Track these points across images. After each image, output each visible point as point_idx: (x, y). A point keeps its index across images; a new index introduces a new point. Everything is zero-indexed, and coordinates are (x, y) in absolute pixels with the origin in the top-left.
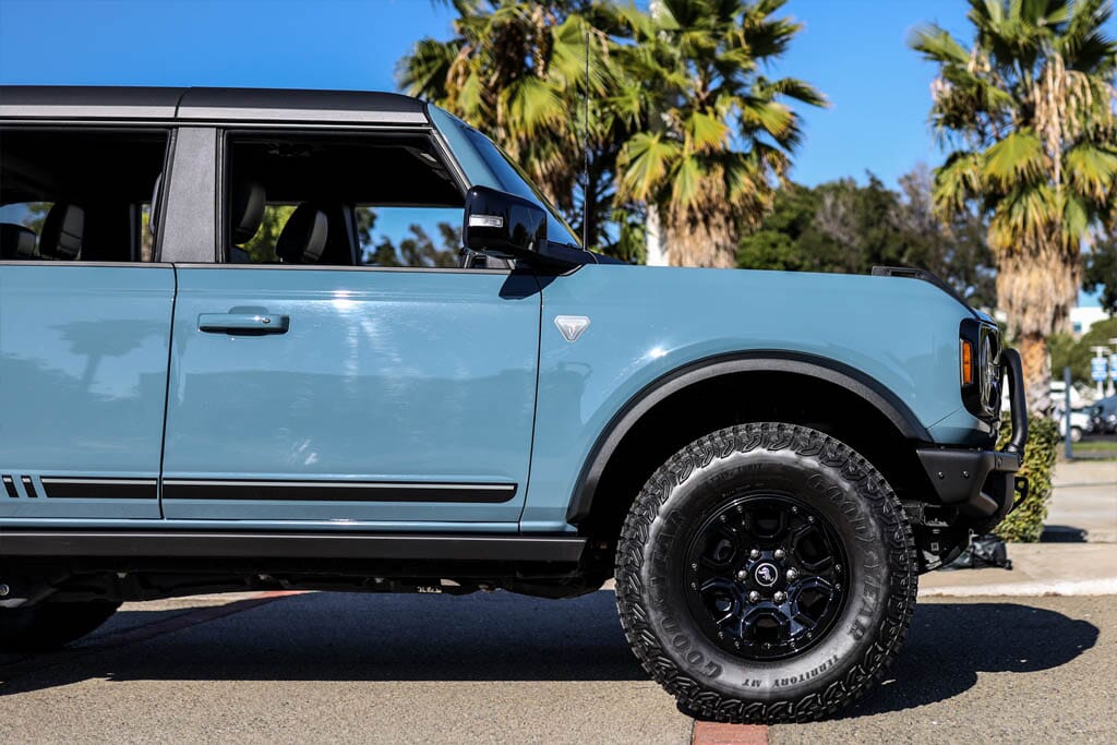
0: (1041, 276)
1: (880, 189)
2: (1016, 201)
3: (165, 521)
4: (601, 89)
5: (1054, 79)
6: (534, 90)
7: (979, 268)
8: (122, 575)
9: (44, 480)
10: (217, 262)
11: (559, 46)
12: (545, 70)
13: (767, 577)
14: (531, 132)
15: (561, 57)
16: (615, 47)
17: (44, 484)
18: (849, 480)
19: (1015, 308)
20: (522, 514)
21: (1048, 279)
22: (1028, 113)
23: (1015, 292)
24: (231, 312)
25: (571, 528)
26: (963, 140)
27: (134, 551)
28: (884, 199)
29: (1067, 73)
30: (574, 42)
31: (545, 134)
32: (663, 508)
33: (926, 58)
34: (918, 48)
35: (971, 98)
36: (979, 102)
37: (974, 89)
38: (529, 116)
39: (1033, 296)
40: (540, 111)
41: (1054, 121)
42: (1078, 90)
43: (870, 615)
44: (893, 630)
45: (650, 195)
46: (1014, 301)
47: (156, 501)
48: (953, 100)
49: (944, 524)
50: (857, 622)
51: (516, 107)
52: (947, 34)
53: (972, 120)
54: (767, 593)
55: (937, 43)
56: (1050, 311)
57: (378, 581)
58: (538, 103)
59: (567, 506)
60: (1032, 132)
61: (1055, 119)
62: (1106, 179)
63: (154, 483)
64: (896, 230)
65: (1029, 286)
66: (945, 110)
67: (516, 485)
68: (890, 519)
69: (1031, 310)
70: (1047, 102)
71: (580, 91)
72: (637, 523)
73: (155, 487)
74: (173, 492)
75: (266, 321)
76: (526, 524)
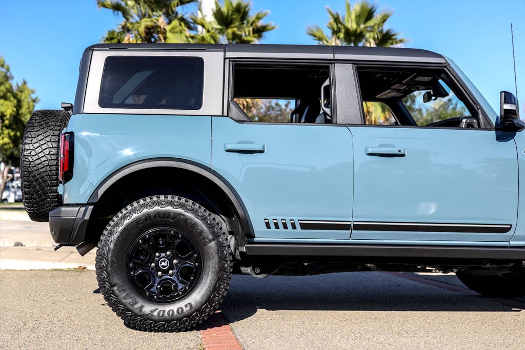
3: (350, 240)
8: (306, 264)
9: (300, 222)
11: (169, 34)
17: (300, 223)
20: (511, 238)
24: (379, 147)
30: (176, 33)
34: (311, 34)
47: (350, 231)
57: (419, 267)
63: (350, 223)
67: (511, 225)
73: (350, 225)
74: (357, 227)
75: (400, 151)
76: (513, 243)
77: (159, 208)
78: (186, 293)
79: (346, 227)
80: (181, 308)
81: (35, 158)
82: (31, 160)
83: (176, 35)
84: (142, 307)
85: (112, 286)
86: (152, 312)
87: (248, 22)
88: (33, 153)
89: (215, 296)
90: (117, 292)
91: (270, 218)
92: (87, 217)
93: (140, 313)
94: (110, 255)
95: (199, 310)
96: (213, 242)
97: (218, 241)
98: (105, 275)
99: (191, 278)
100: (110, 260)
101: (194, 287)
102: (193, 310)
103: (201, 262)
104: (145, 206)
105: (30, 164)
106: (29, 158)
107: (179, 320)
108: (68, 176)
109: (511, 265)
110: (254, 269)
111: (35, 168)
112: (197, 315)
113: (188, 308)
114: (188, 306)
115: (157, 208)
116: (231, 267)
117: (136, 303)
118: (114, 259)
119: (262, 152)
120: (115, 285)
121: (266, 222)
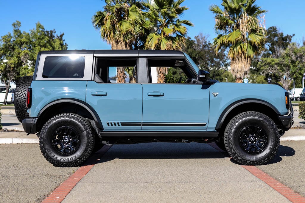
0: (241, 64)
1: (190, 40)
2: (235, 46)
3: (142, 130)
4: (141, 22)
5: (245, 18)
6: (125, 23)
7: (214, 59)
8: (129, 140)
9: (121, 123)
10: (148, 83)
11: (130, 13)
12: (128, 18)
13: (253, 139)
14: (125, 33)
15: (130, 15)
16: (143, 12)
18: (268, 122)
19: (235, 72)
20: (207, 128)
21: (243, 65)
22: (238, 26)
23: (235, 68)
24: (153, 92)
25: (216, 131)
26: (222, 32)
27: (137, 135)
28: (192, 42)
29: (248, 17)
30: (134, 12)
31: (128, 33)
32: (234, 127)
33: (214, 12)
34: (212, 10)
35: (225, 23)
36: (227, 24)
37: (226, 21)
38: (125, 29)
39: (239, 69)
40: (127, 28)
41: (245, 28)
42: (251, 20)
43: (272, 146)
44: (276, 149)
45: (155, 47)
46: (235, 71)
47: (141, 127)
48: (220, 23)
49: (280, 129)
50: (270, 147)
51: (122, 27)
52: (218, 7)
53: (225, 28)
54: (252, 142)
55: (216, 9)
56: (243, 72)
57: (176, 140)
58: (126, 26)
59: (215, 127)
60: (239, 31)
61: (245, 27)
62: (258, 41)
64: (195, 50)
65: (238, 67)
66: (218, 26)
67: (206, 123)
68: (275, 129)
69: (239, 72)
70: (243, 23)
71: (136, 23)
72: (230, 130)
73: (141, 124)
74: (144, 125)
75: (161, 94)
76: (208, 130)
77: (63, 118)
78: (74, 152)
79: (139, 125)
80: (72, 158)
81: (19, 98)
82: (18, 98)
83: (133, 13)
84: (57, 157)
85: (45, 149)
86: (61, 159)
87: (174, 5)
88: (19, 96)
89: (85, 153)
90: (47, 152)
91: (109, 122)
92: (35, 123)
93: (56, 160)
94: (44, 137)
95: (79, 158)
96: (85, 132)
97: (87, 131)
98: (42, 145)
99: (76, 146)
100: (44, 139)
101: (78, 149)
102: (77, 158)
103: (80, 139)
104: (58, 118)
105: (17, 100)
106: (17, 98)
107: (71, 162)
108: (30, 106)
109: (213, 139)
110: (107, 142)
111: (20, 102)
112: (78, 160)
113: (75, 158)
114: (75, 157)
115: (62, 118)
116: (92, 141)
117: (55, 156)
118: (46, 139)
119: (106, 95)
120: (46, 149)
121: (107, 123)
